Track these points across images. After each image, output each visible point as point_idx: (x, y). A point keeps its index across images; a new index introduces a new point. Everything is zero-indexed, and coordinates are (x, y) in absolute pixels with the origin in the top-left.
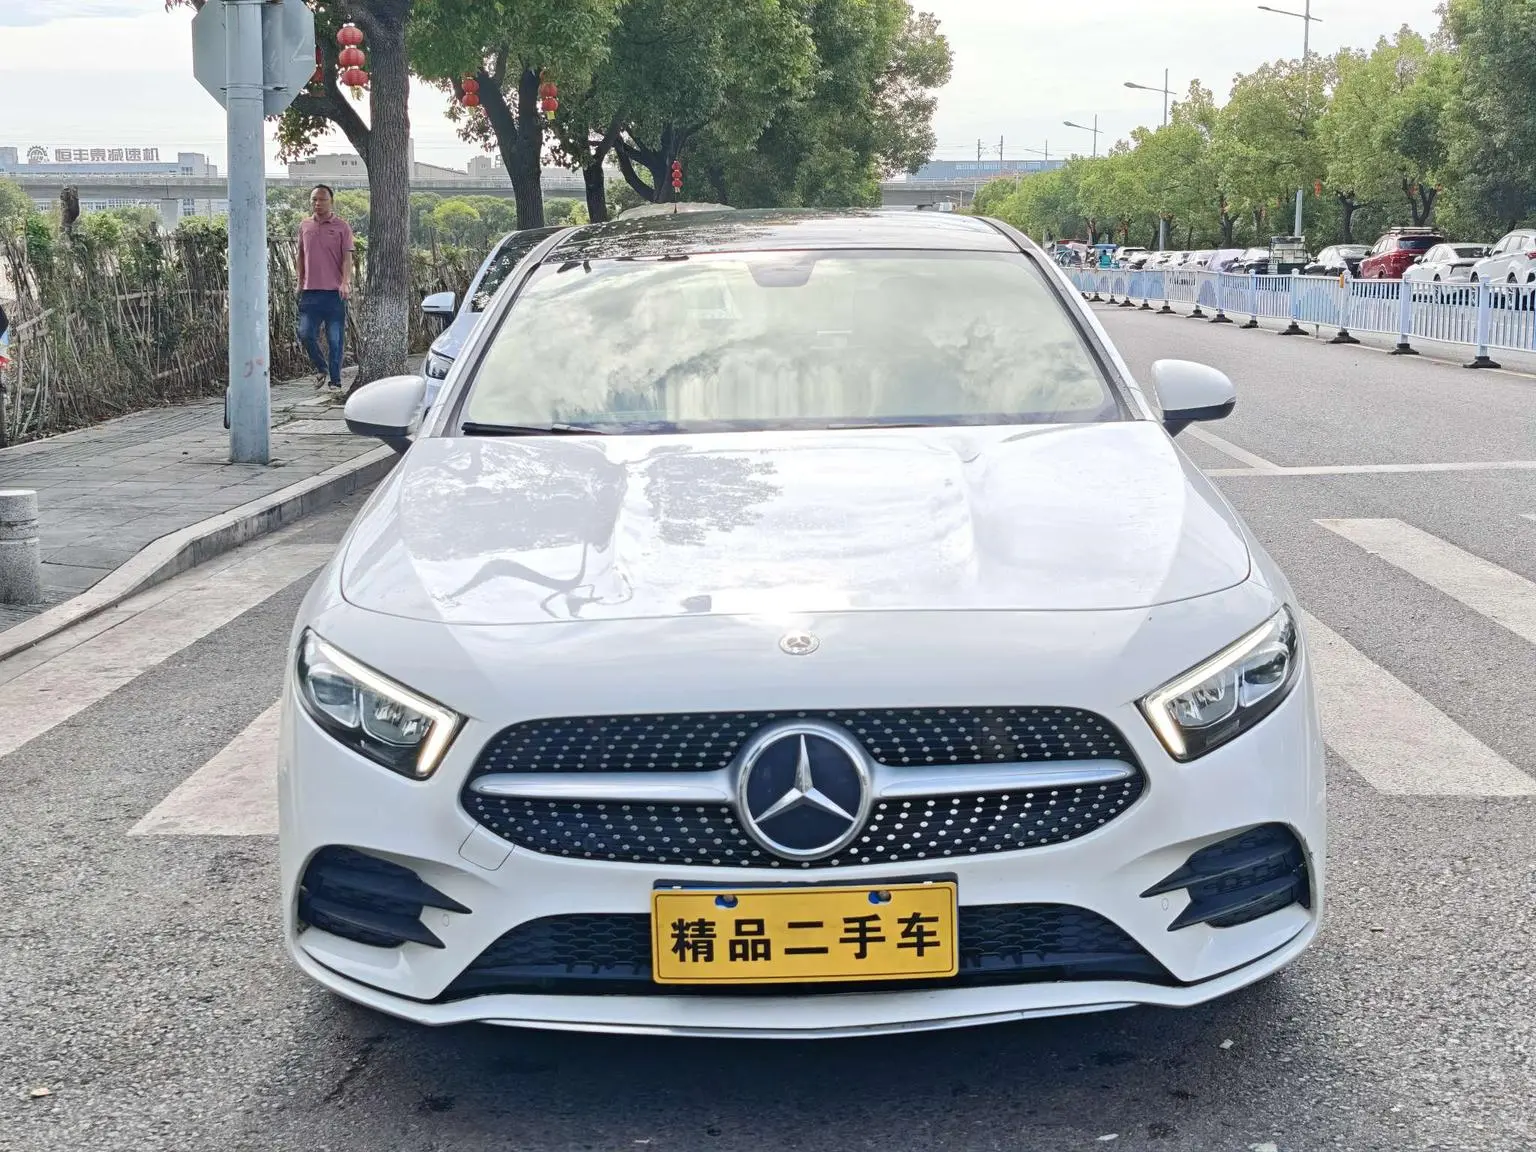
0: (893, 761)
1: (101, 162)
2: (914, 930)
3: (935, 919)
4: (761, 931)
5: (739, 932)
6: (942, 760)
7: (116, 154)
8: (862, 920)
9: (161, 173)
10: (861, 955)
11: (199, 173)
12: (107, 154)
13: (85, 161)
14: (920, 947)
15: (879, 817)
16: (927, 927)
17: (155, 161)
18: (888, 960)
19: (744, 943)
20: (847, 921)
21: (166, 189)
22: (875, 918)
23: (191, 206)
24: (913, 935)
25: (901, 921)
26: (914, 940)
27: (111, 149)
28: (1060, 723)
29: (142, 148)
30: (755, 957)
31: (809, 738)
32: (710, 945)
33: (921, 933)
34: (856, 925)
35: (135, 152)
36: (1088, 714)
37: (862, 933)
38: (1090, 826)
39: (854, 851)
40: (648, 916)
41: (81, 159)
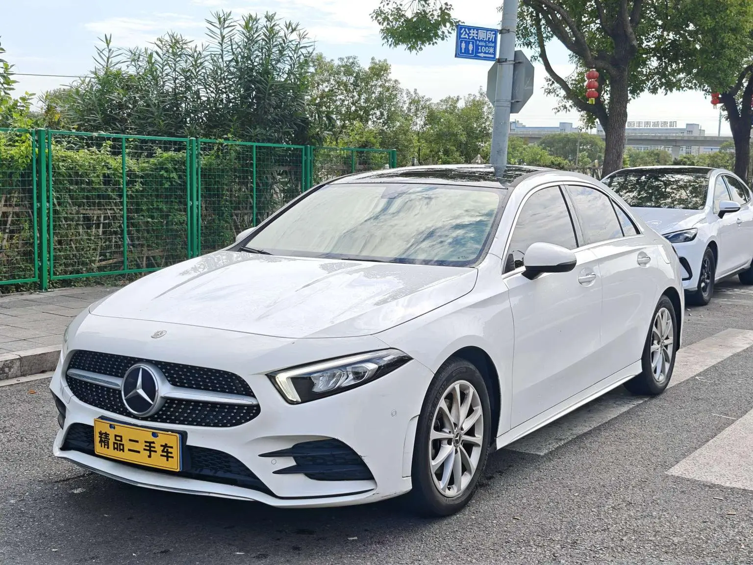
0: (174, 384)
1: (649, 127)
2: (165, 450)
3: (172, 447)
4: (121, 441)
5: (116, 440)
6: (190, 387)
7: (656, 124)
8: (150, 443)
9: (677, 133)
10: (150, 456)
11: (696, 134)
12: (652, 124)
13: (641, 127)
14: (168, 457)
15: (167, 405)
16: (170, 450)
17: (675, 127)
18: (158, 461)
19: (117, 444)
20: (146, 442)
21: (675, 141)
22: (153, 443)
23: (689, 150)
24: (165, 452)
25: (162, 446)
26: (165, 454)
27: (654, 121)
28: (231, 378)
29: (669, 121)
30: (120, 450)
31: (143, 369)
32: (108, 443)
33: (167, 452)
34: (148, 444)
35: (665, 123)
36: (233, 374)
37: (150, 447)
38: (238, 423)
39: (156, 416)
40: (92, 427)
41: (639, 126)
